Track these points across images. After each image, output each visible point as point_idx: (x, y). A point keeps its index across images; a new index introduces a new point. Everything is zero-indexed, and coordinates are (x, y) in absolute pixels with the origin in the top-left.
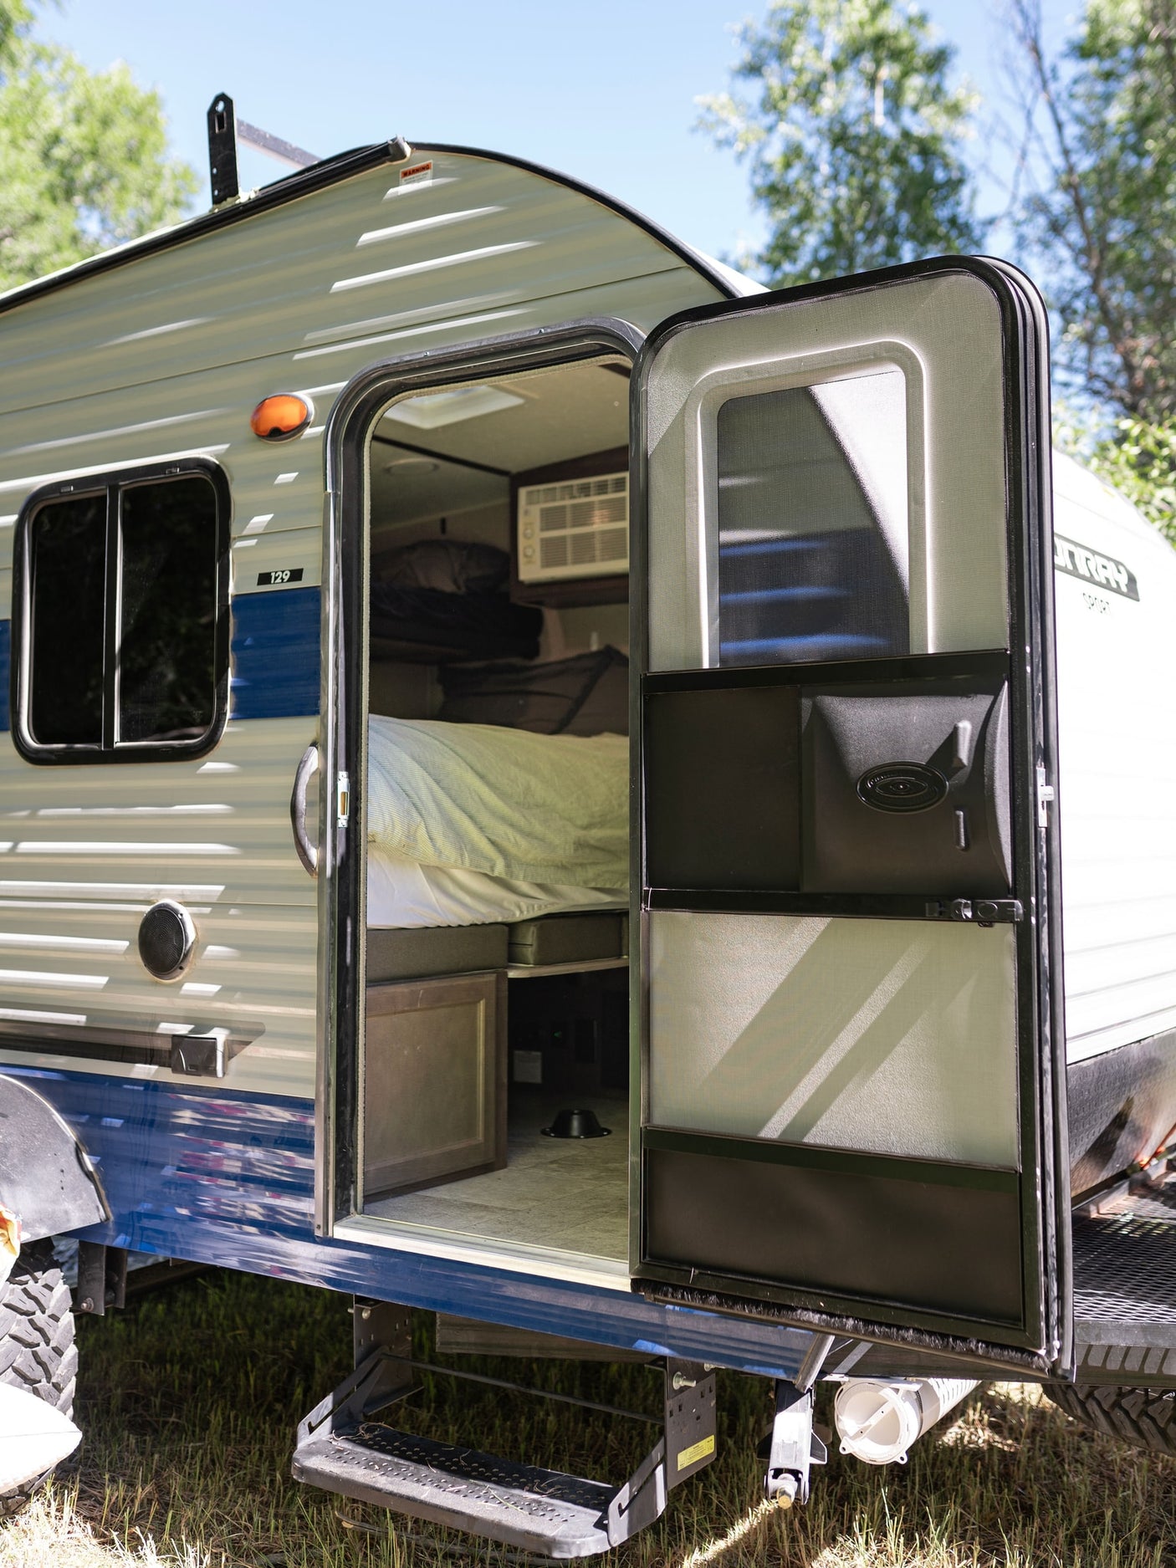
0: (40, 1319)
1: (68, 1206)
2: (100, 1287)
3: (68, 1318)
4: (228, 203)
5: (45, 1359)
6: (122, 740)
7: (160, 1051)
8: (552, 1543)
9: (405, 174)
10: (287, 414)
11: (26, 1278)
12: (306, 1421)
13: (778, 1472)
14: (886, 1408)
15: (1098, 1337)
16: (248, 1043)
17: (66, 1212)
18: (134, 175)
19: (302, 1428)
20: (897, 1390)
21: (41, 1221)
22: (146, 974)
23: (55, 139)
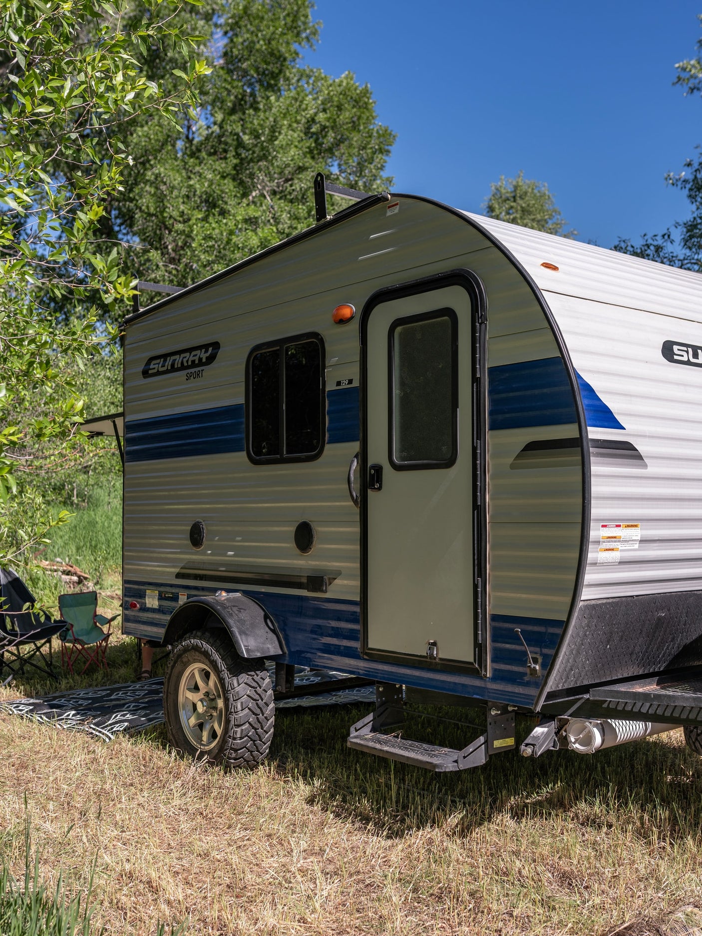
0: (259, 690)
1: (270, 646)
2: (283, 682)
3: (270, 692)
4: (323, 221)
5: (261, 706)
6: (287, 454)
7: (303, 583)
8: (435, 766)
9: (389, 207)
10: (346, 312)
11: (253, 673)
12: (354, 726)
13: (527, 745)
14: (587, 730)
15: (674, 702)
16: (335, 579)
17: (268, 648)
18: (356, 138)
19: (352, 729)
20: (591, 723)
21: (258, 651)
22: (298, 551)
23: (313, 120)
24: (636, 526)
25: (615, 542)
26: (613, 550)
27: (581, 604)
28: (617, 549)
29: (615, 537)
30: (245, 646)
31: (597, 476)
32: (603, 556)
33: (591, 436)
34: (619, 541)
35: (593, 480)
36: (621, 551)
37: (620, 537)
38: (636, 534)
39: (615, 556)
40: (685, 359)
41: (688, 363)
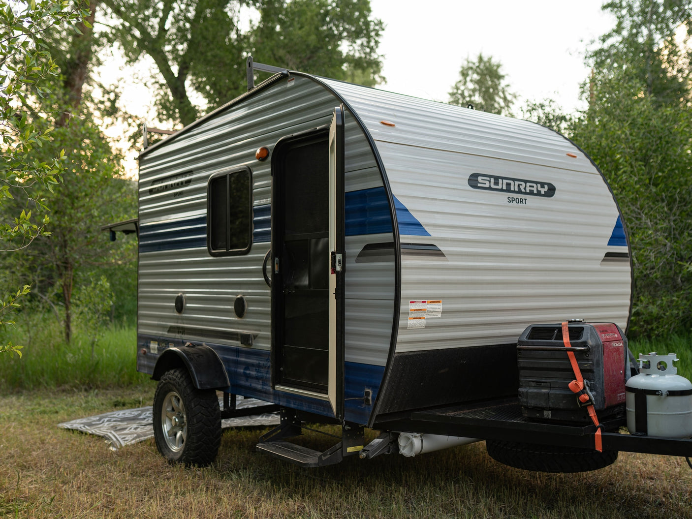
1: (217, 381)
14: (410, 441)
17: (216, 383)
21: (208, 384)
24: (439, 302)
25: (422, 313)
26: (420, 318)
27: (396, 355)
28: (424, 318)
29: (421, 310)
30: (199, 381)
31: (406, 268)
32: (411, 323)
33: (402, 241)
34: (425, 312)
35: (402, 271)
36: (427, 319)
37: (425, 310)
38: (439, 307)
39: (423, 322)
40: (487, 185)
41: (490, 188)
